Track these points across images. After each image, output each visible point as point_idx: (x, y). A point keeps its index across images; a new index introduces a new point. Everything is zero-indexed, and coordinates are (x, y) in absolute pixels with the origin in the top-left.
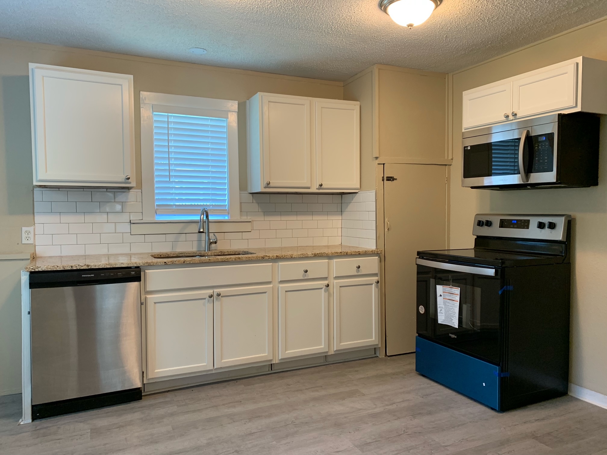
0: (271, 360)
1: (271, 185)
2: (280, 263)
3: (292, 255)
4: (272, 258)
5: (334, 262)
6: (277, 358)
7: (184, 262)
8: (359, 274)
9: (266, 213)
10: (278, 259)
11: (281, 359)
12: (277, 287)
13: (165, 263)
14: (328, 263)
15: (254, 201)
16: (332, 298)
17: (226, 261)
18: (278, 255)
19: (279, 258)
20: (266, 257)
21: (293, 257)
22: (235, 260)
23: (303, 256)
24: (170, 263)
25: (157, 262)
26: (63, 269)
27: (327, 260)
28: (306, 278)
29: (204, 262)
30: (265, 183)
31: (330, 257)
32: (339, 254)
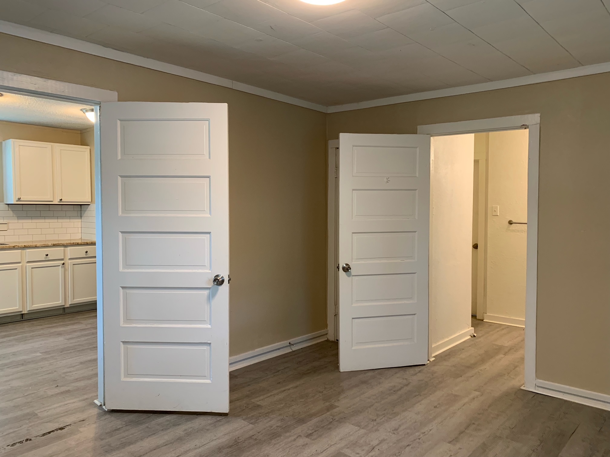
0: (21, 311)
1: (22, 199)
2: (27, 250)
3: (36, 245)
4: (21, 247)
5: (69, 249)
6: (26, 310)
8: (87, 256)
9: (19, 217)
10: (25, 247)
11: (29, 311)
12: (25, 266)
14: (64, 250)
15: (9, 209)
16: (67, 272)
18: (25, 245)
20: (16, 246)
23: (45, 246)
27: (63, 248)
28: (47, 259)
30: (17, 198)
31: (65, 246)
32: (72, 244)
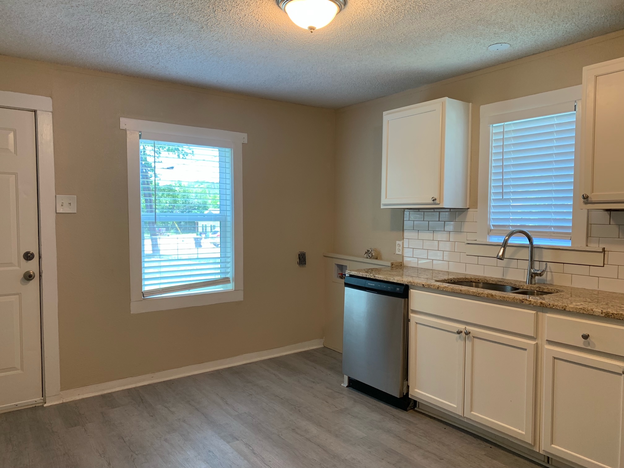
3: (566, 306)
4: (535, 304)
7: (438, 288)
13: (423, 285)
17: (477, 296)
19: (544, 307)
20: (525, 301)
21: (567, 309)
22: (487, 297)
23: (585, 312)
24: (426, 287)
25: (417, 283)
26: (362, 276)
28: (589, 348)
29: (455, 291)
